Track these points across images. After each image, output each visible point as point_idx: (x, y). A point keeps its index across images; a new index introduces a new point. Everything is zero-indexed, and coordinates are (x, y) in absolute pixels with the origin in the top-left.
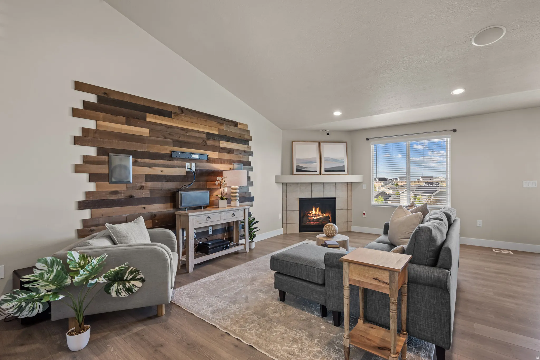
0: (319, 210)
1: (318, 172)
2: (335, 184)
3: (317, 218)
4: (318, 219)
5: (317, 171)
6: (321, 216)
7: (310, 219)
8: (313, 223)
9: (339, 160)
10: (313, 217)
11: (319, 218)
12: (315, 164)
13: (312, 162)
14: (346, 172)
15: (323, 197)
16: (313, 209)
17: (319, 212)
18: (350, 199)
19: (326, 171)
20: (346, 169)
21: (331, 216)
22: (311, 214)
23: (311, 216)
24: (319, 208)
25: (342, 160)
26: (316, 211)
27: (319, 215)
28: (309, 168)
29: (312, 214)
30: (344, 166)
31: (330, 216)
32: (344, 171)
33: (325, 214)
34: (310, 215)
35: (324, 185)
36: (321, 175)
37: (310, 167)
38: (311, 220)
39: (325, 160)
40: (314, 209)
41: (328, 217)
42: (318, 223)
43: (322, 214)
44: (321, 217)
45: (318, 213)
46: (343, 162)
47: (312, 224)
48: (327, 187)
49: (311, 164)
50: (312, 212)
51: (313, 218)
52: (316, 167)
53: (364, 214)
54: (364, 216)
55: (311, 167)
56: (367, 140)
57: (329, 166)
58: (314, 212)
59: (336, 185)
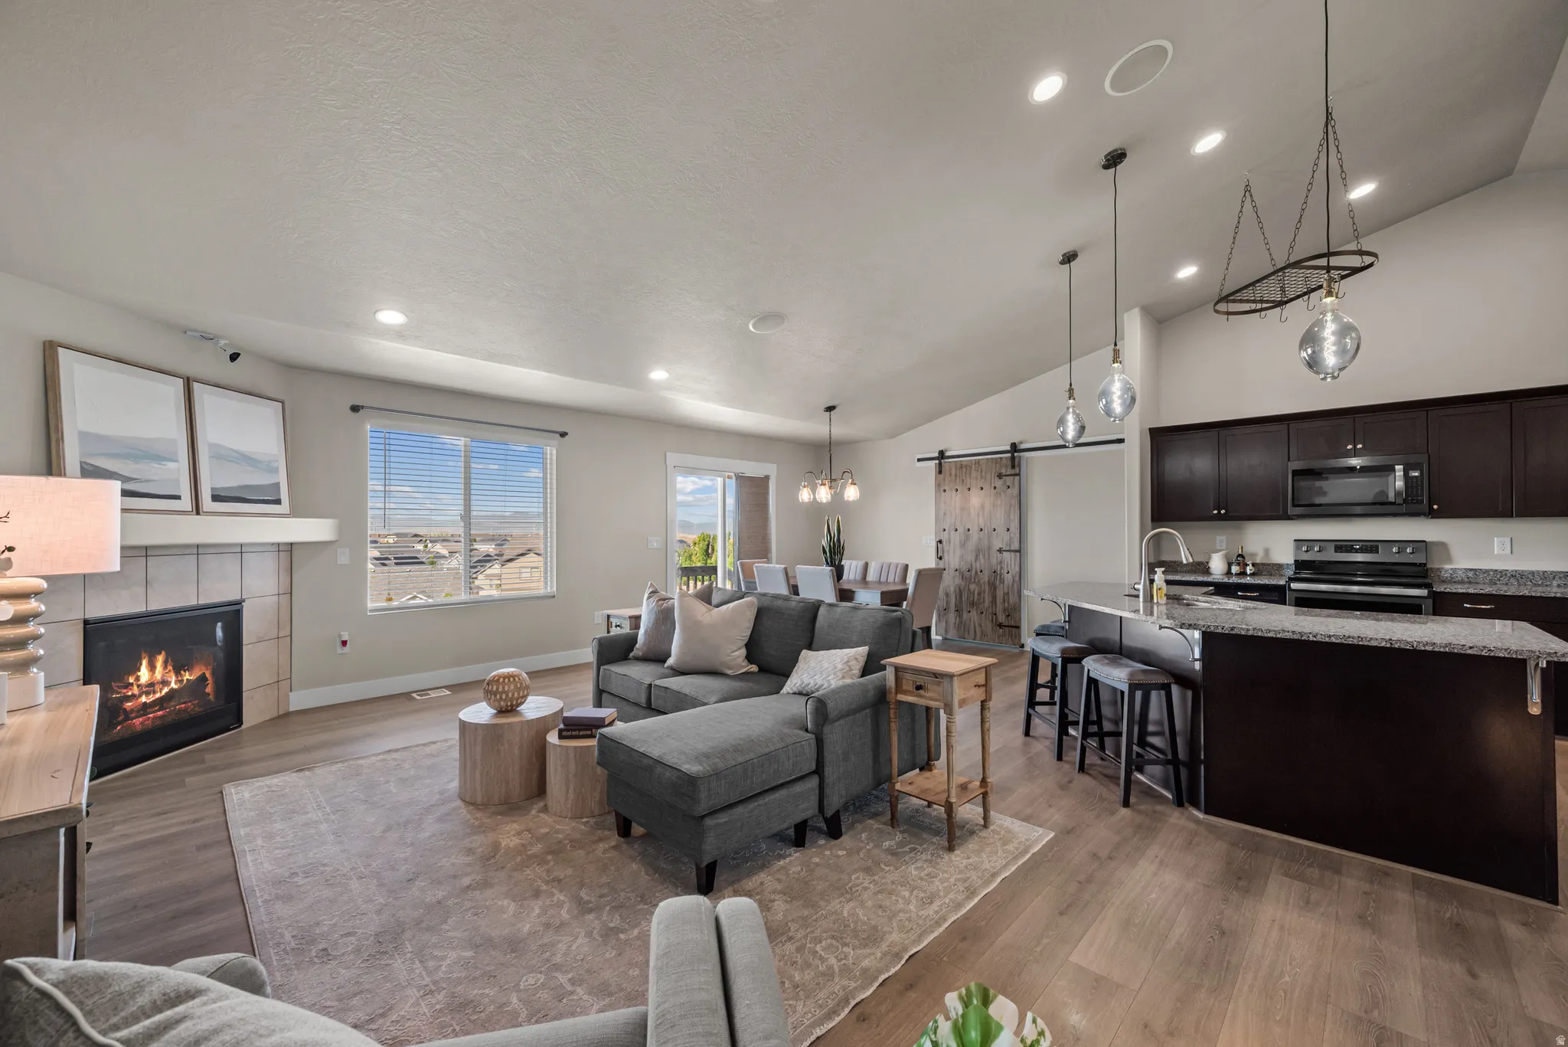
0: (165, 663)
1: (186, 503)
2: (241, 550)
3: (158, 695)
4: (161, 699)
5: (182, 498)
6: (173, 685)
7: (128, 709)
8: (142, 723)
9: (260, 462)
10: (140, 696)
11: (167, 693)
12: (171, 465)
13: (159, 458)
14: (284, 507)
15: (193, 602)
16: (141, 664)
17: (165, 667)
18: (285, 599)
19: (216, 498)
20: (284, 496)
21: (213, 674)
22: (135, 687)
23: (133, 696)
24: (163, 653)
25: (269, 462)
26: (152, 667)
27: (165, 683)
28: (147, 481)
29: (138, 686)
30: (277, 486)
31: (208, 675)
32: (278, 502)
33: (190, 669)
34: (130, 693)
35: (198, 554)
36: (198, 513)
37: (152, 478)
38: (132, 710)
39: (211, 457)
40: (144, 662)
41: (202, 679)
42: (162, 717)
43: (177, 672)
44: (172, 690)
45: (163, 675)
46: (276, 470)
47: (139, 728)
48: (210, 562)
49: (156, 465)
50: (138, 679)
51: (144, 699)
52: (177, 481)
53: (344, 643)
54: (340, 650)
55: (156, 478)
56: (355, 409)
57: (230, 481)
58: (144, 675)
59: (241, 553)
